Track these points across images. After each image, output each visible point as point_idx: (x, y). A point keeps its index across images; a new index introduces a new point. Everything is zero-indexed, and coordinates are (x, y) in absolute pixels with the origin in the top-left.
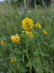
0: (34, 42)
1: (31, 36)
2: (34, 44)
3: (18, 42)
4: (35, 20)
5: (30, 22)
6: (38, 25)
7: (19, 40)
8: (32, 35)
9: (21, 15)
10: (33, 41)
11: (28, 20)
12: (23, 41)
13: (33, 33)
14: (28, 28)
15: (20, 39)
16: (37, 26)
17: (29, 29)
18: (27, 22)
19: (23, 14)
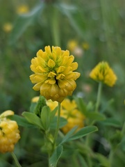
0: (87, 147)
1: (71, 120)
2: (84, 156)
3: (9, 144)
4: (97, 40)
5: (66, 65)
6: (103, 71)
7: (13, 137)
8: (79, 115)
9: (29, 23)
10: (80, 144)
11: (54, 54)
12: (35, 140)
13: (81, 108)
14: (54, 89)
15: (18, 135)
16: (101, 76)
17: (59, 93)
18: (52, 64)
19: (36, 18)
